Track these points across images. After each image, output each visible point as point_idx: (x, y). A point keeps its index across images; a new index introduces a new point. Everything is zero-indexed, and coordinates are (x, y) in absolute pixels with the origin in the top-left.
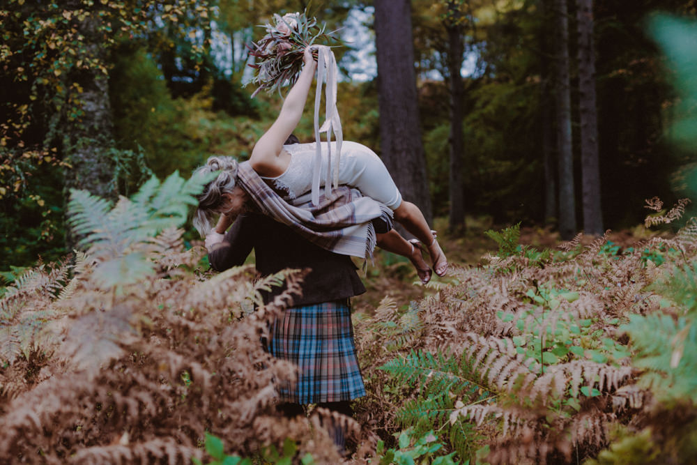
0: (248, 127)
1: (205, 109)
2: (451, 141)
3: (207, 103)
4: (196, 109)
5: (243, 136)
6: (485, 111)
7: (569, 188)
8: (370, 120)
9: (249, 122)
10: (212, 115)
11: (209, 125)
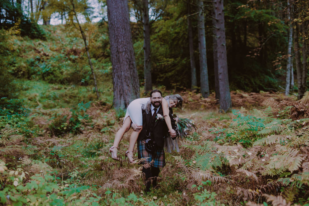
0: (40, 44)
1: (16, 35)
2: (144, 48)
3: (17, 32)
4: (12, 35)
5: (37, 48)
6: (160, 34)
7: (205, 71)
8: (101, 40)
9: (40, 42)
10: (21, 38)
11: (19, 43)
